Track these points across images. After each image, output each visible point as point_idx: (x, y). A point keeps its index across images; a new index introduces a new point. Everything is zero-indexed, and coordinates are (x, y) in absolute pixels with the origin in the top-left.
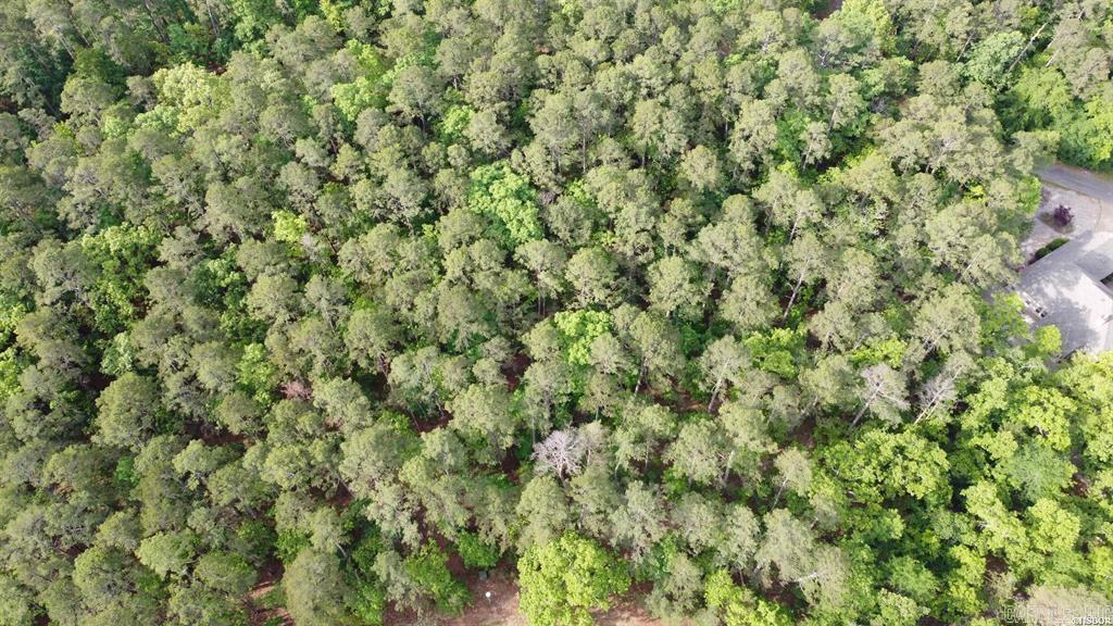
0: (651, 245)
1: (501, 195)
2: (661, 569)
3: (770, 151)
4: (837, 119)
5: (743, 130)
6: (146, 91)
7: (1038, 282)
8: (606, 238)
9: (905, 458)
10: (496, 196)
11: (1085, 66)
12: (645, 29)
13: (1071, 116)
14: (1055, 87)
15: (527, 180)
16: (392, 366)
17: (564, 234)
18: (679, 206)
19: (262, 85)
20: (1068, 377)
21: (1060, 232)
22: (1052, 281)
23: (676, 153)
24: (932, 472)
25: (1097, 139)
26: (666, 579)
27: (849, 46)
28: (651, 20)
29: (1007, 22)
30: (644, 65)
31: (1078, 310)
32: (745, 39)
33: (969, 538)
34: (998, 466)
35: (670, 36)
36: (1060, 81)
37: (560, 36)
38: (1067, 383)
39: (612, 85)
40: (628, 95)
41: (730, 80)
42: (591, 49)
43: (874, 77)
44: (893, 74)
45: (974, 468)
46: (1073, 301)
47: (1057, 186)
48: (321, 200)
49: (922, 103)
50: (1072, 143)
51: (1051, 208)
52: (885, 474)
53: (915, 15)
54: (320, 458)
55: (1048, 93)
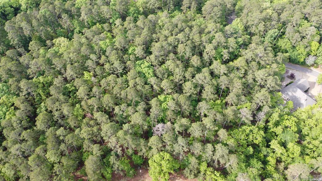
0: (183, 79)
1: (144, 67)
2: (188, 162)
3: (214, 57)
4: (231, 50)
5: (206, 52)
6: (51, 44)
7: (287, 91)
8: (171, 78)
9: (253, 133)
10: (142, 67)
11: (294, 38)
12: (181, 28)
13: (292, 50)
14: (288, 43)
15: (150, 63)
16: (115, 109)
17: (160, 76)
18: (190, 69)
19: (82, 42)
20: (296, 114)
21: (292, 80)
22: (290, 91)
23: (189, 58)
24: (260, 136)
25: (300, 56)
26: (189, 165)
27: (233, 32)
28: (182, 26)
29: (274, 27)
30: (180, 36)
31: (298, 98)
32: (206, 30)
33: (271, 154)
34: (278, 136)
35: (187, 30)
36: (289, 42)
37: (159, 30)
38: (295, 115)
39: (172, 41)
40: (176, 43)
41: (202, 39)
42: (166, 33)
43: (240, 40)
44: (245, 39)
45: (272, 137)
46: (296, 96)
47: (291, 69)
48: (97, 69)
49: (253, 45)
50: (293, 57)
51: (289, 74)
52: (247, 137)
53: (250, 26)
54: (96, 131)
55: (286, 45)
